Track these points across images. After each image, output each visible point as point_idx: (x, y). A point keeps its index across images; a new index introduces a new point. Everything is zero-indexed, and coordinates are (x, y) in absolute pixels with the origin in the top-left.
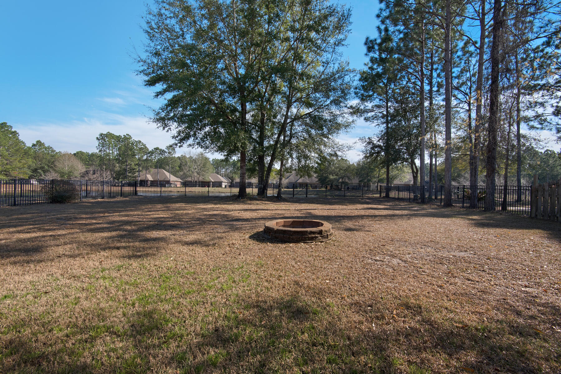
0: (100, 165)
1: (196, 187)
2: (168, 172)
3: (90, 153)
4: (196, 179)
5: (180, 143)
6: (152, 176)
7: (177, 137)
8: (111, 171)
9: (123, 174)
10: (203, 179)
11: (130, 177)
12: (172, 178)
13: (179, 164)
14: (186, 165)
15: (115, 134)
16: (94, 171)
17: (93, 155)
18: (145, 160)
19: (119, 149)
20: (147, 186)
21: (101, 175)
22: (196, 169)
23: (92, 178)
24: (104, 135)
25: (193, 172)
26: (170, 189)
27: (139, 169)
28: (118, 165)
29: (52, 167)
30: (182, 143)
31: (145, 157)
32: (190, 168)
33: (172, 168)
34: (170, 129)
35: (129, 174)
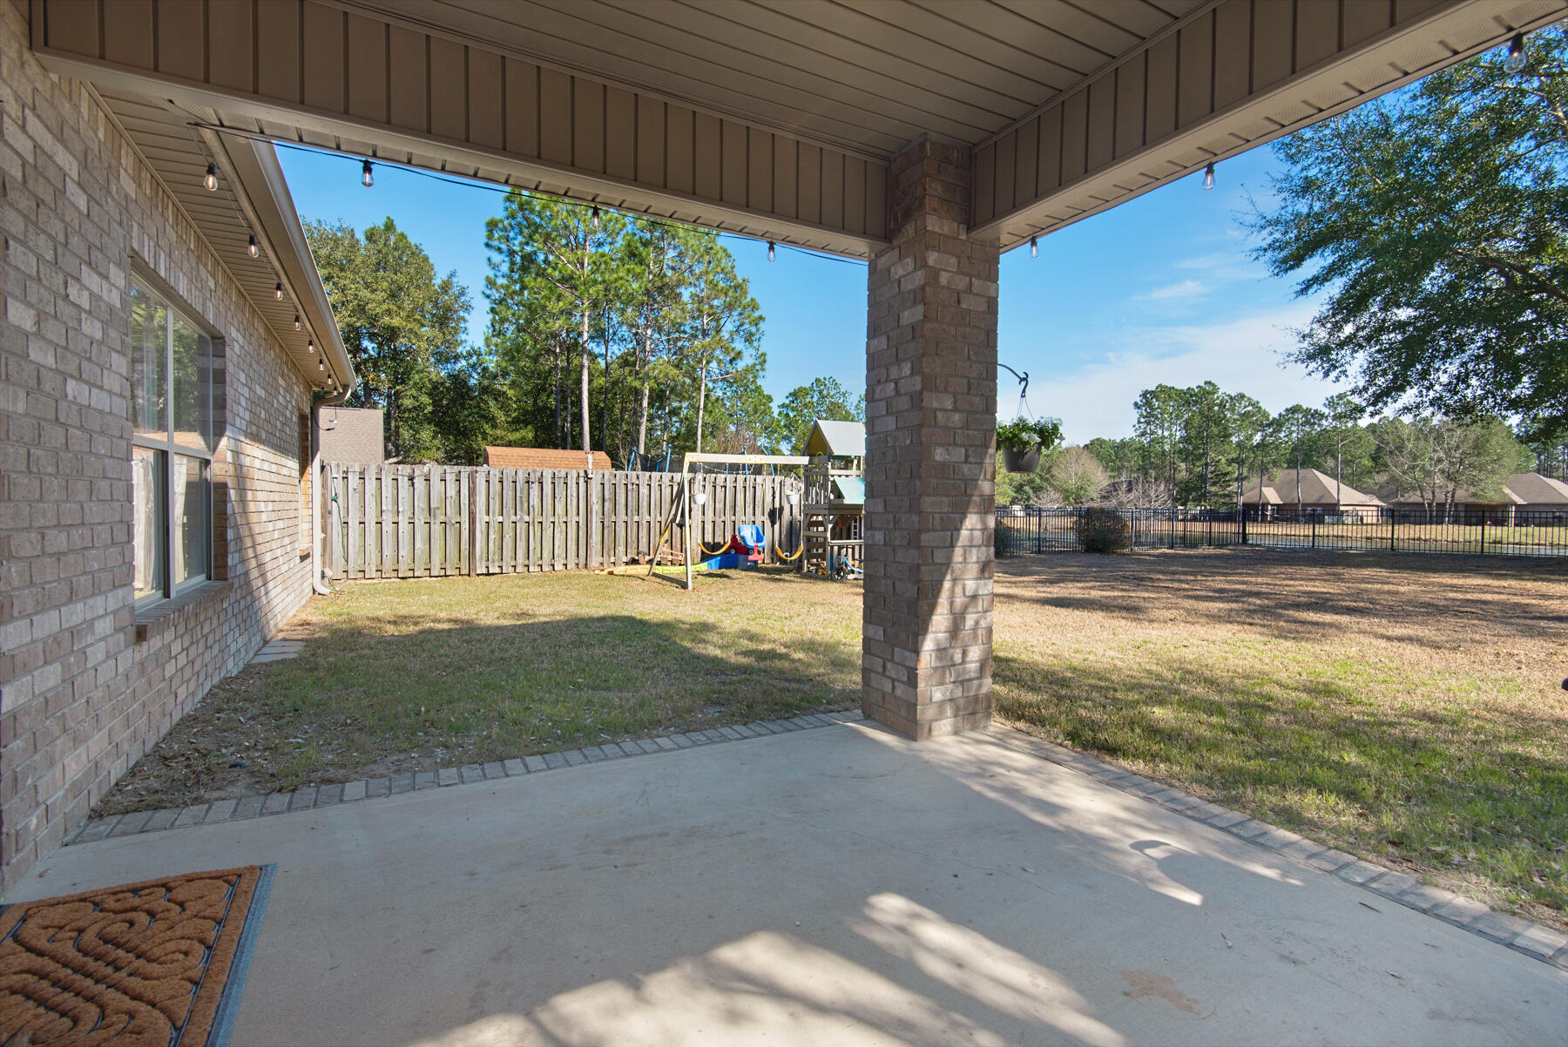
0: (1144, 470)
1: (1441, 523)
2: (1334, 476)
3: (1118, 441)
4: (1440, 497)
5: (1374, 404)
6: (1278, 491)
7: (1365, 389)
8: (1167, 481)
9: (1196, 489)
10: (1474, 495)
11: (1216, 494)
12: (1347, 496)
13: (1374, 447)
14: (1400, 448)
15: (1176, 387)
16: (1130, 483)
17: (1123, 444)
18: (1258, 446)
19: (1187, 423)
20: (1262, 521)
21: (1145, 494)
22: (1440, 461)
23: (1125, 500)
24: (1152, 392)
25: (1428, 474)
26: (1338, 530)
27: (1240, 474)
28: (1183, 466)
29: (1047, 480)
30: (1380, 405)
31: (1258, 438)
32: (1415, 458)
33: (1347, 463)
34: (1344, 372)
35: (1213, 489)
